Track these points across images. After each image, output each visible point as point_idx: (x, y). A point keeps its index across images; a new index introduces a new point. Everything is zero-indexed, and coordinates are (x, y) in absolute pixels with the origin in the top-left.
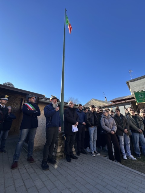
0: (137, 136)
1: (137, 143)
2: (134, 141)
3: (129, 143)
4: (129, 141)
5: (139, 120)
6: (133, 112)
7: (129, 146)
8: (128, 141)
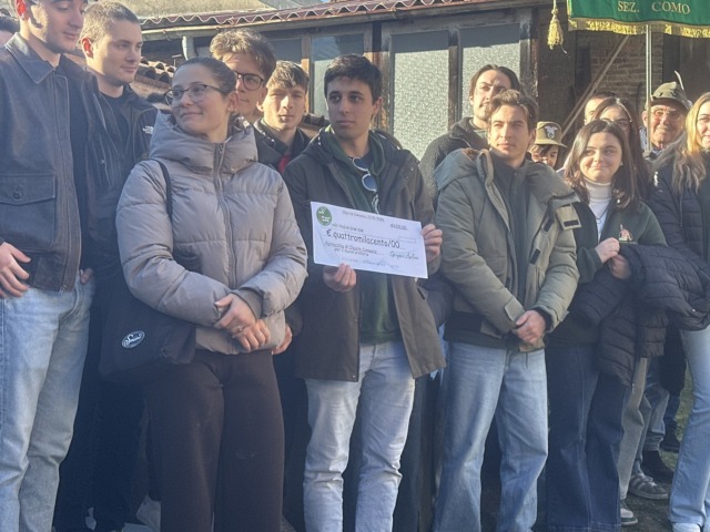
0: (485, 377)
1: (468, 443)
2: (449, 432)
3: (397, 448)
4: (404, 433)
5: (550, 218)
6: (514, 125)
7: (393, 485)
8: (393, 432)
